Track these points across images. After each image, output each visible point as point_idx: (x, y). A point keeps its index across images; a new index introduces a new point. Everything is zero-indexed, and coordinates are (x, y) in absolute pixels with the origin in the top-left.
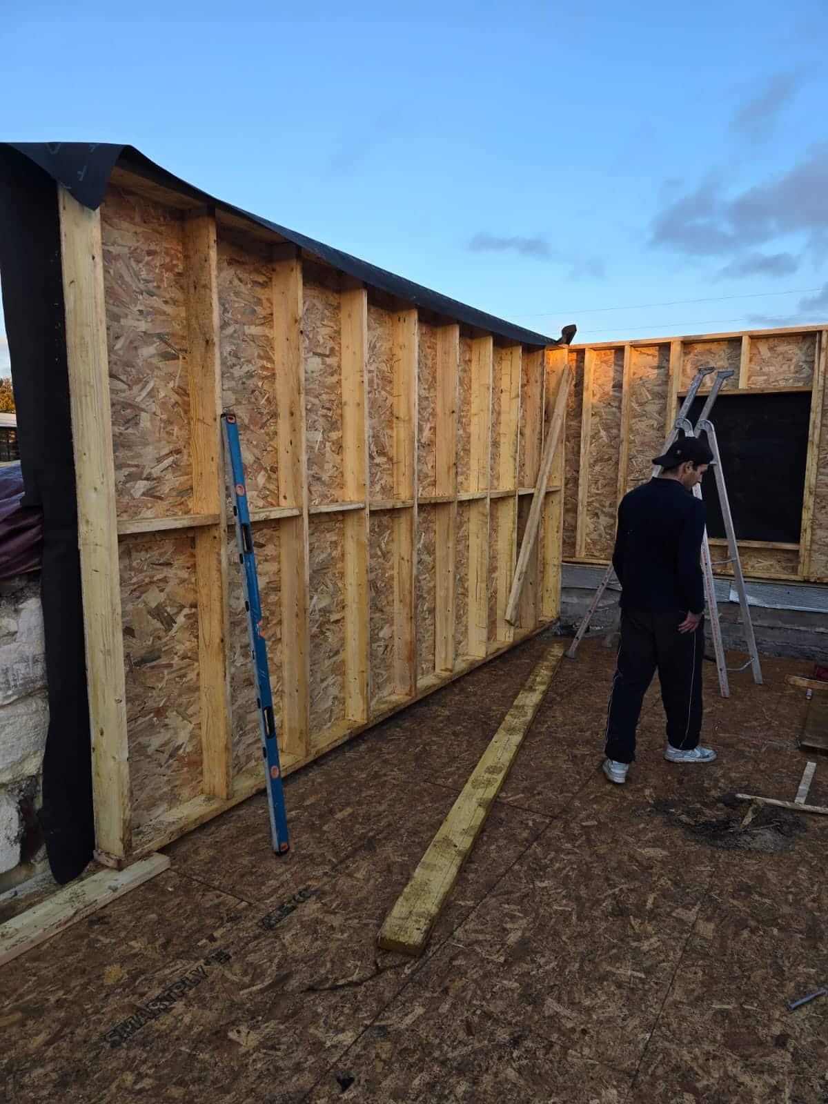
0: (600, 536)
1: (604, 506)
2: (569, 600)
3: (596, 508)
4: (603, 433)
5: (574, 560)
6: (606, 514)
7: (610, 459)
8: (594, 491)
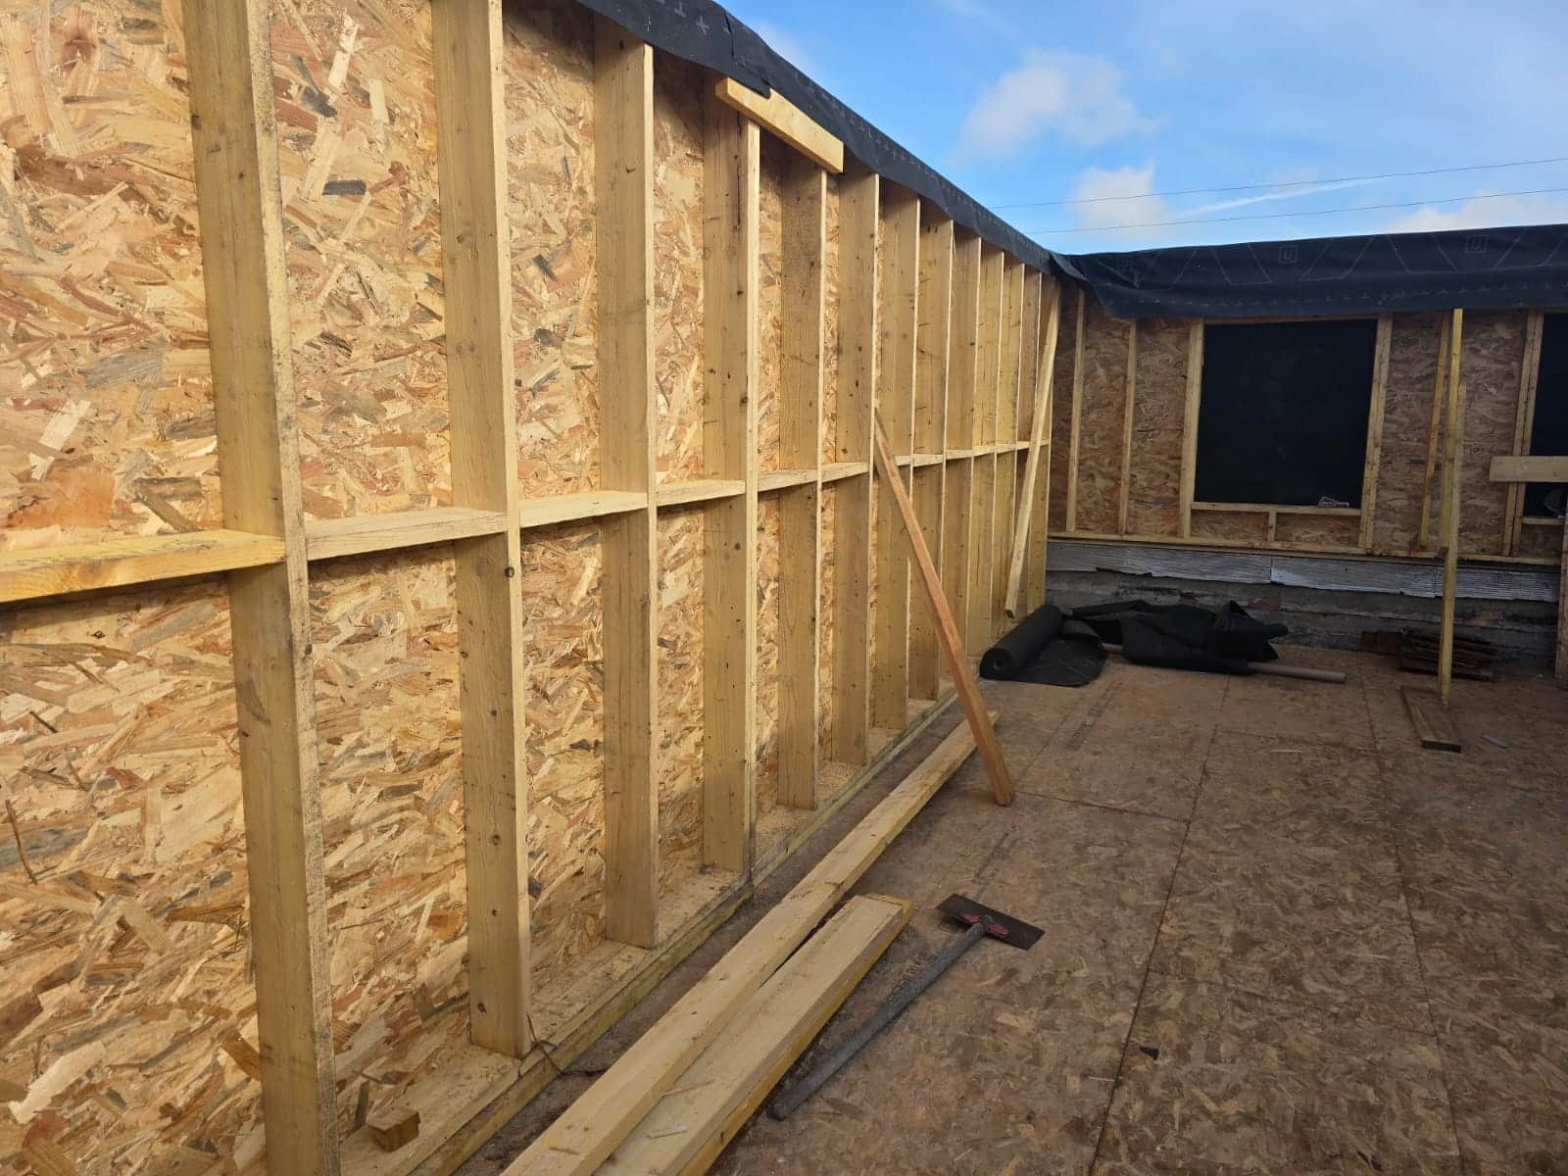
0: (1096, 503)
1: (1102, 465)
2: (1055, 587)
3: (1091, 468)
4: (1101, 371)
5: (1063, 534)
6: (1104, 475)
7: (1110, 404)
8: (1088, 445)
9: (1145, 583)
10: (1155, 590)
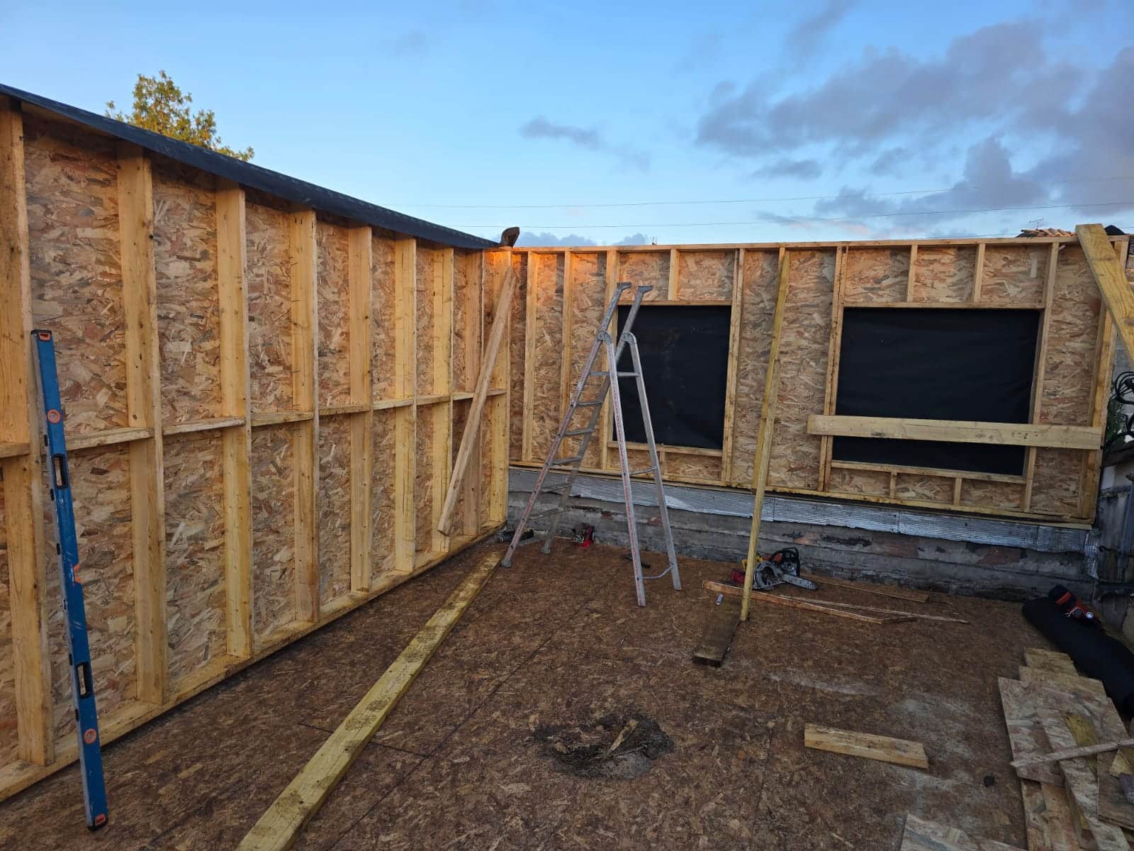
0: (546, 439)
1: (548, 410)
2: (516, 504)
3: (542, 412)
4: (547, 337)
5: (520, 463)
6: (551, 418)
7: (554, 363)
8: (540, 394)
9: (577, 503)
10: (584, 508)
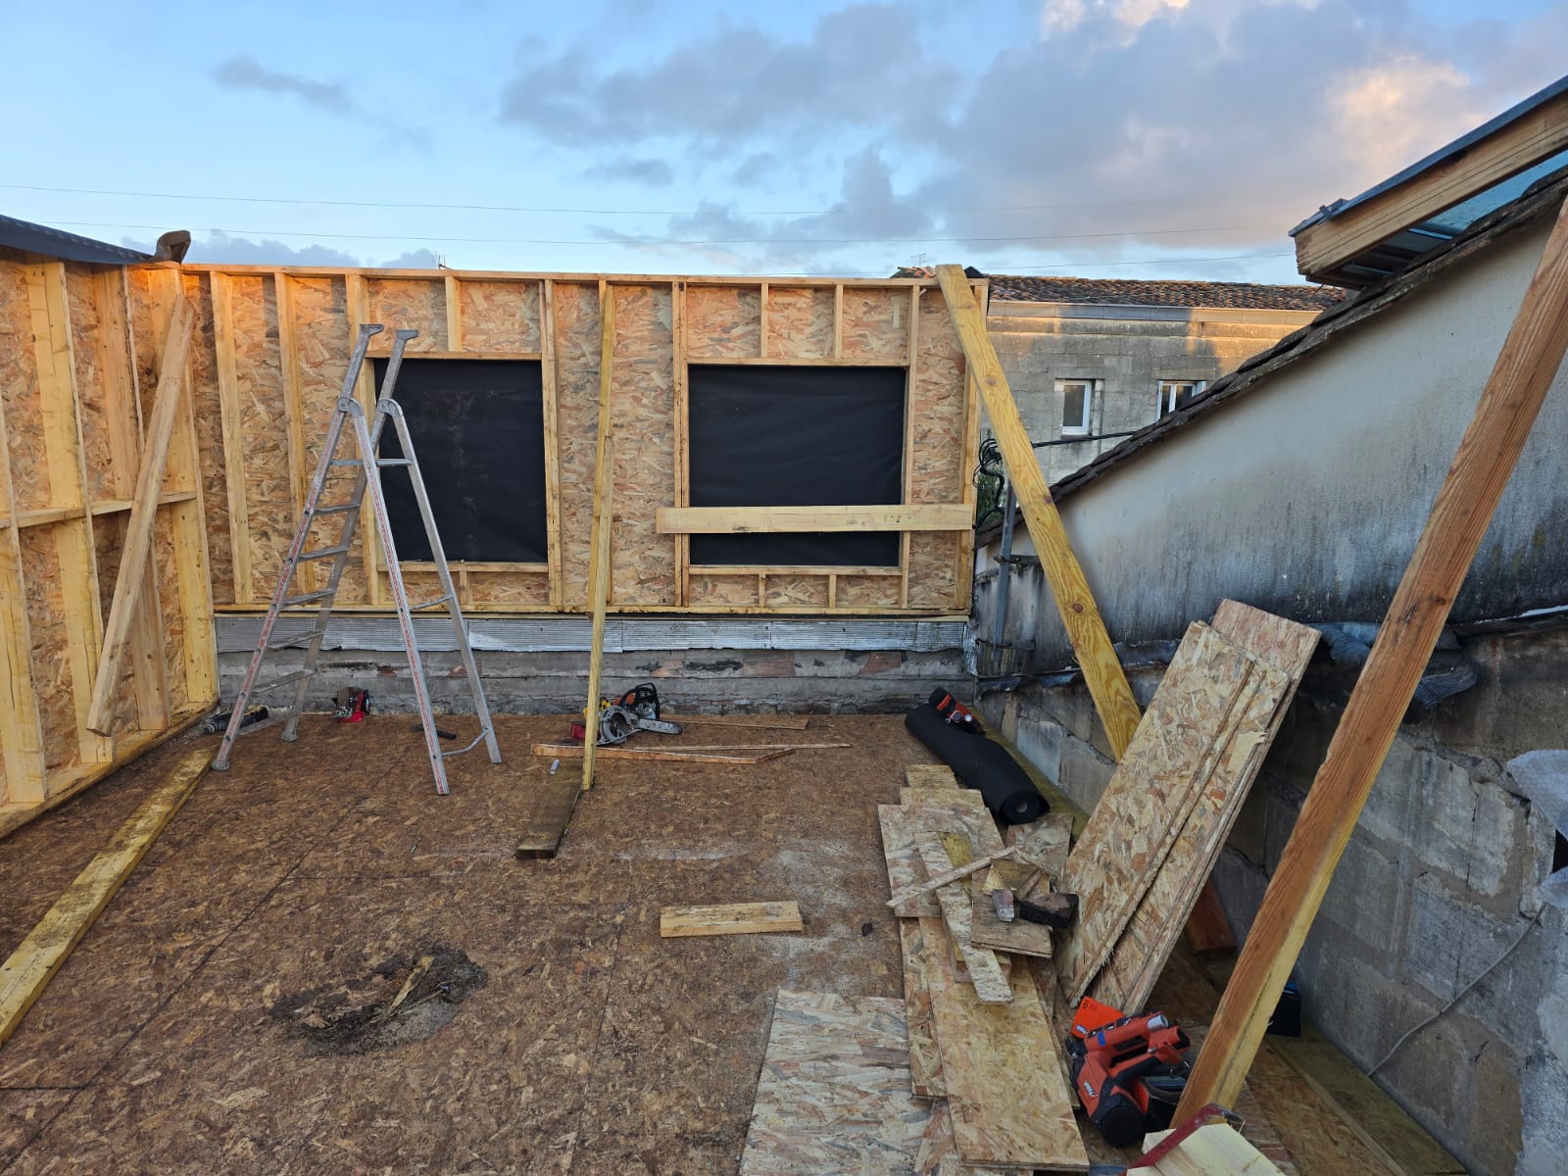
0: (275, 566)
1: (275, 521)
2: (232, 671)
3: (264, 524)
4: (260, 408)
5: (232, 607)
6: (280, 533)
7: (276, 447)
8: (257, 497)
9: (337, 659)
10: (349, 666)
